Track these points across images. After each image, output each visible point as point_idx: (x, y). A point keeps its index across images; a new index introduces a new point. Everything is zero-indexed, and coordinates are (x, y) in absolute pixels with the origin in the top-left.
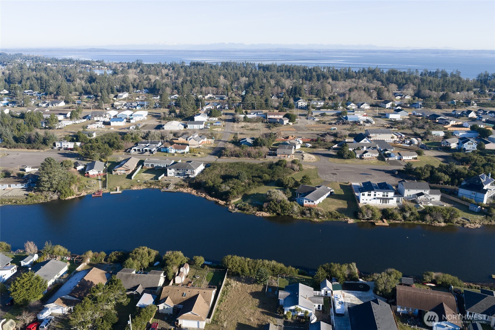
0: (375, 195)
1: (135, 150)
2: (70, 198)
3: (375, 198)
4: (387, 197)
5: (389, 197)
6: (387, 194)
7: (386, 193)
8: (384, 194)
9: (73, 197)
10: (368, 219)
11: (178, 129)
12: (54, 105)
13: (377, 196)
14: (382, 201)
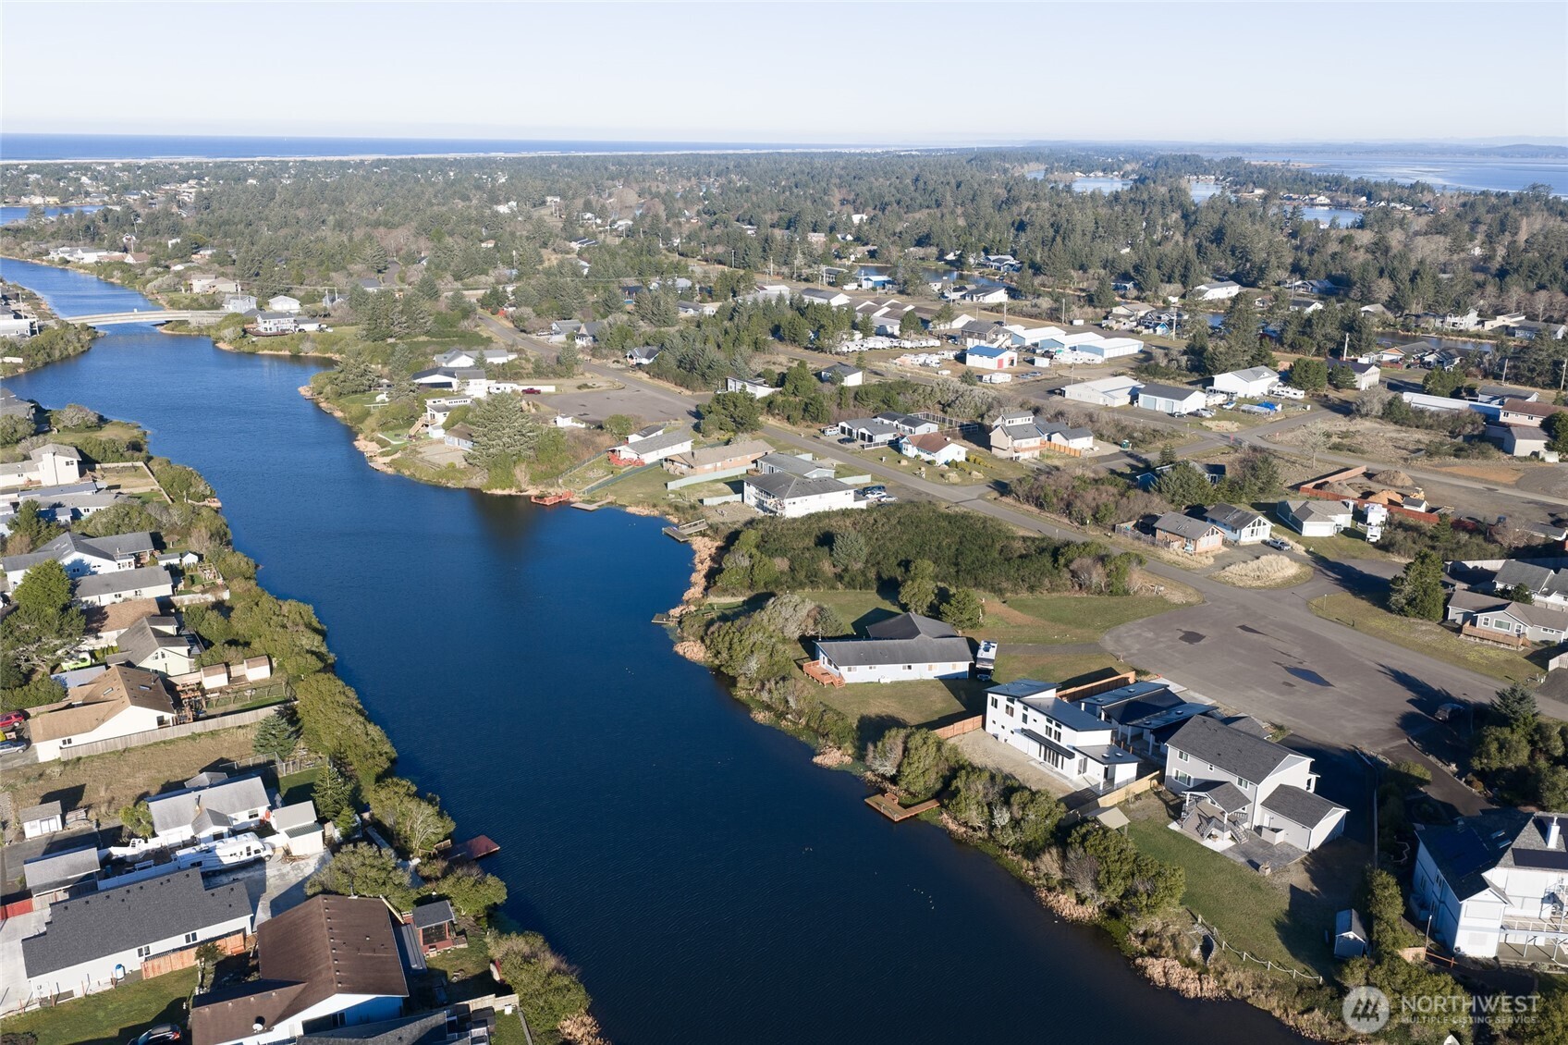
0: (1025, 718)
1: (843, 430)
2: (499, 492)
3: (1023, 731)
4: (1056, 741)
5: (1063, 743)
6: (1058, 729)
7: (1057, 725)
8: (1049, 725)
9: (506, 492)
10: (883, 776)
11: (1101, 403)
12: (975, 298)
13: (1030, 726)
14: (1043, 748)
